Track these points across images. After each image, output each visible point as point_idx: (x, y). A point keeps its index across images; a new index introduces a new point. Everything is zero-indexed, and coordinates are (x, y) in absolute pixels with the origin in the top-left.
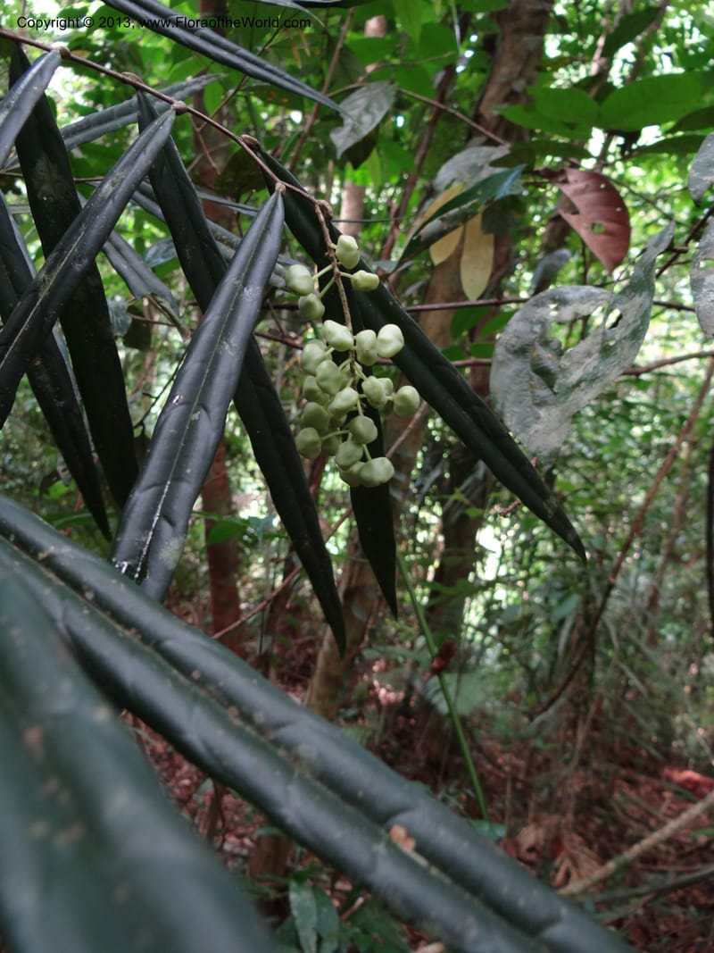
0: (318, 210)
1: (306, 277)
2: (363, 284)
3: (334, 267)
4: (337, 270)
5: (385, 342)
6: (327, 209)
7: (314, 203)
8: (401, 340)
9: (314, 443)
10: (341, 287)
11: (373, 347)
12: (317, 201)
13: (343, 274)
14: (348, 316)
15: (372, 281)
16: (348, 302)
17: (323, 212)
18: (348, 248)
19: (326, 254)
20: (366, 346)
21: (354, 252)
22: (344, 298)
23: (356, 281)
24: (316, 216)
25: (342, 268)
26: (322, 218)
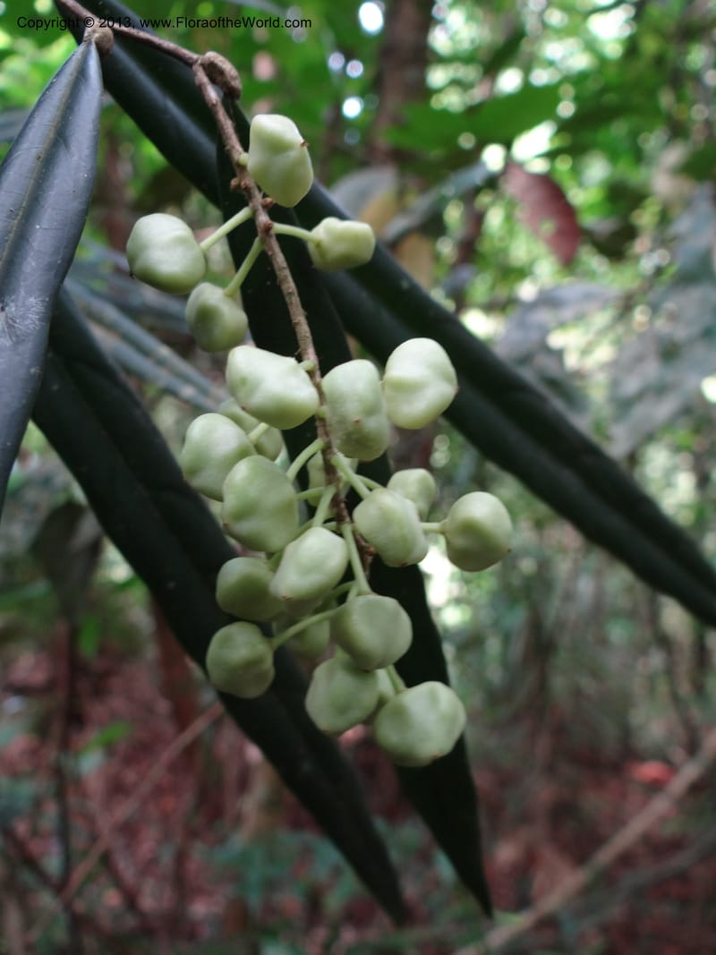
0: (202, 77)
1: (180, 241)
2: (337, 250)
3: (255, 213)
4: (263, 218)
5: (406, 389)
6: (221, 72)
7: (189, 64)
8: (448, 379)
9: (251, 665)
10: (280, 259)
11: (372, 410)
12: (195, 56)
13: (281, 228)
14: (304, 329)
15: (356, 239)
16: (300, 295)
17: (213, 81)
18: (276, 146)
19: (234, 182)
20: (352, 410)
21: (293, 154)
22: (290, 285)
23: (318, 245)
24: (198, 92)
25: (277, 213)
26: (212, 94)
